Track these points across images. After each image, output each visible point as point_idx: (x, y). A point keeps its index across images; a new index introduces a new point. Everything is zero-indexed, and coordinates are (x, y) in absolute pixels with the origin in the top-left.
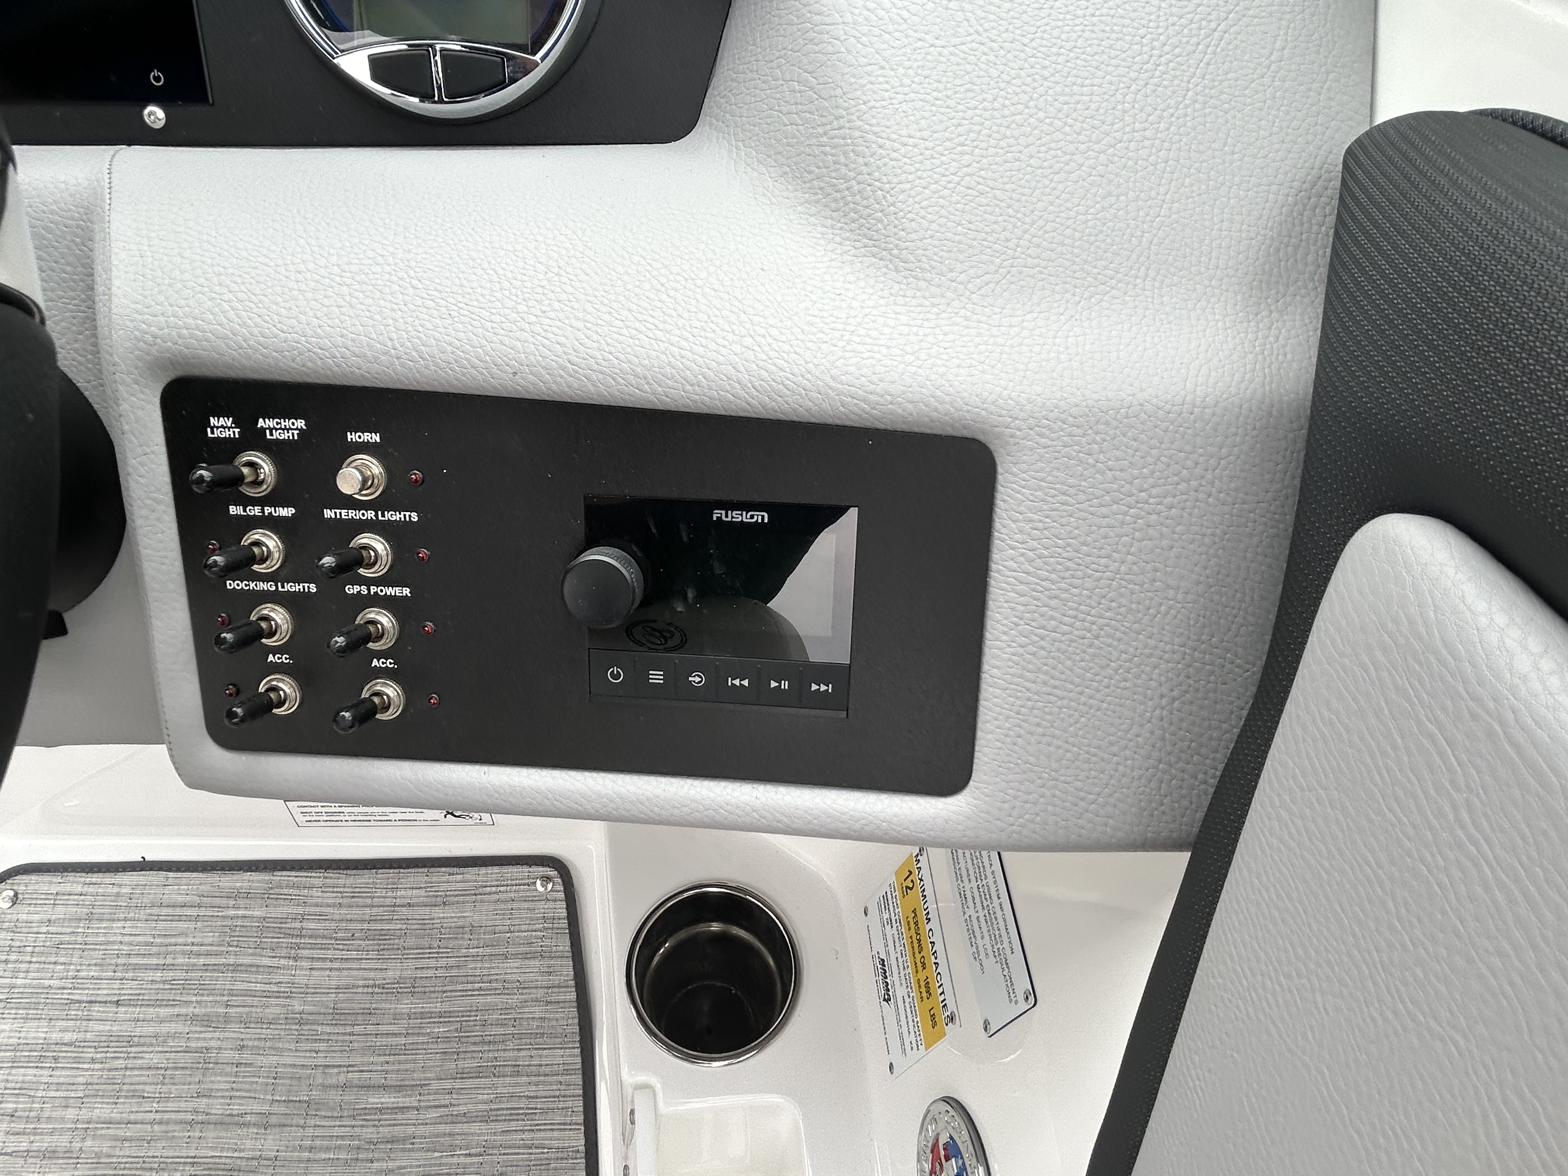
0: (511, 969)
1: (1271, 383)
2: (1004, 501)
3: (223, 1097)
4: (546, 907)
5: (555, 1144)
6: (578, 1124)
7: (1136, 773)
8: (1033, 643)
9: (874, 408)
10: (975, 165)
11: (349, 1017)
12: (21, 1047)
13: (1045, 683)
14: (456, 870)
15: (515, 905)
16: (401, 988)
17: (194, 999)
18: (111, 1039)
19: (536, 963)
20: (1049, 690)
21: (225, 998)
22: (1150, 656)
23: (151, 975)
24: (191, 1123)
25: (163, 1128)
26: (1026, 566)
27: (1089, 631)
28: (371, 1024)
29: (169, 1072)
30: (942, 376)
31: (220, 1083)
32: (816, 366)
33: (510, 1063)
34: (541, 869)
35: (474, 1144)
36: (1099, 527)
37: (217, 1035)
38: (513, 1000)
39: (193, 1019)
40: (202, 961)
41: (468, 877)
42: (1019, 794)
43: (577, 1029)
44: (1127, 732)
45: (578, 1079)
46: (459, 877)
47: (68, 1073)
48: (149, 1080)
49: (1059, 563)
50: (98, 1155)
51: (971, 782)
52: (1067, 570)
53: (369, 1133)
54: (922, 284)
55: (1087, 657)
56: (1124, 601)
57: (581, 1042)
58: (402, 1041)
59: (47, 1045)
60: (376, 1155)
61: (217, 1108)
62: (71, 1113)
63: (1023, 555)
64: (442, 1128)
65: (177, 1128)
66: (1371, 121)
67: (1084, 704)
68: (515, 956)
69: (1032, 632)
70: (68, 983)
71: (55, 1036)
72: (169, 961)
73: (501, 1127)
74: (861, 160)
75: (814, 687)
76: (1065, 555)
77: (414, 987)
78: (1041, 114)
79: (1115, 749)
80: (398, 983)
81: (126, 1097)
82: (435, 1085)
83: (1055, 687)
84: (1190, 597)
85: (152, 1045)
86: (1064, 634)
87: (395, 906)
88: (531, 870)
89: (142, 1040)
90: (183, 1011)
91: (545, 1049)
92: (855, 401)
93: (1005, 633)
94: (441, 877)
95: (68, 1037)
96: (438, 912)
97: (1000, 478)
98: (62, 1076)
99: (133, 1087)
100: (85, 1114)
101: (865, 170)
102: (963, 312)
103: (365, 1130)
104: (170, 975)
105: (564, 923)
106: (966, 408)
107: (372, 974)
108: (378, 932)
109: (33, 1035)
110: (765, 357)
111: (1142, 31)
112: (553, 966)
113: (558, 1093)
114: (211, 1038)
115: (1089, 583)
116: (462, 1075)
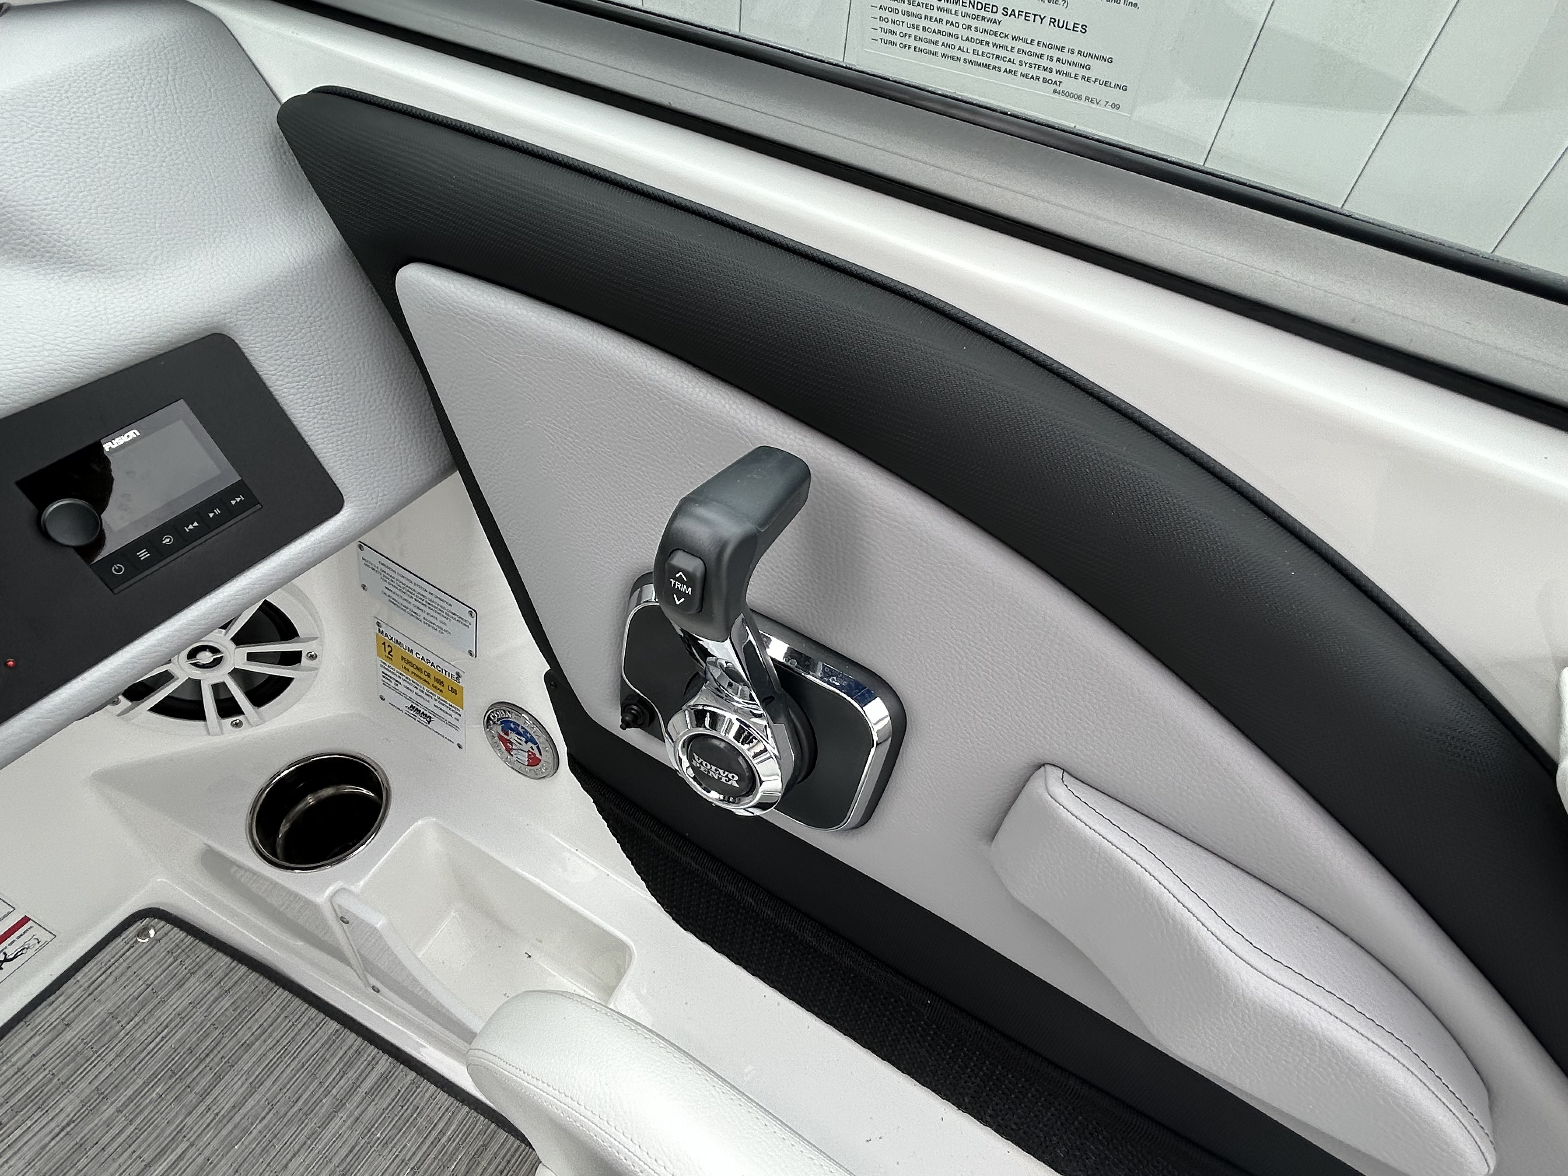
0: (178, 1001)
1: (325, 242)
2: (252, 355)
4: (162, 945)
5: (318, 1045)
6: (323, 1020)
7: (409, 445)
8: (318, 414)
9: (151, 345)
10: (97, 200)
11: (63, 1166)
13: (339, 429)
14: (52, 998)
15: (135, 968)
16: (89, 1106)
19: (192, 980)
20: (343, 431)
22: (372, 390)
26: (286, 380)
27: (338, 394)
28: (90, 1150)
30: (173, 311)
32: (101, 340)
33: (237, 1048)
34: (132, 928)
35: (260, 1111)
36: (304, 344)
38: (198, 1017)
41: (70, 991)
42: (368, 486)
43: (266, 981)
44: (390, 429)
45: (297, 1002)
46: (61, 999)
49: (300, 370)
51: (345, 497)
52: (305, 371)
54: (122, 273)
55: (347, 406)
56: (341, 371)
57: (277, 984)
58: (132, 1128)
63: (280, 375)
64: (225, 1131)
66: (280, 102)
67: (362, 428)
68: (170, 994)
69: (314, 409)
73: (268, 1083)
74: (28, 223)
75: (233, 502)
76: (299, 364)
77: (102, 1093)
78: (112, 159)
79: (391, 440)
80: (83, 1106)
82: (189, 1121)
83: (344, 428)
84: (368, 354)
86: (328, 402)
87: (19, 1070)
88: (122, 937)
91: (254, 1015)
92: (137, 346)
93: (302, 417)
94: (44, 1015)
96: (69, 1035)
97: (241, 346)
101: (34, 227)
102: (156, 277)
105: (190, 939)
106: (197, 321)
107: (53, 1125)
108: (25, 1098)
110: (66, 350)
111: (130, 94)
112: (207, 971)
113: (291, 1023)
115: (321, 372)
116: (207, 1092)
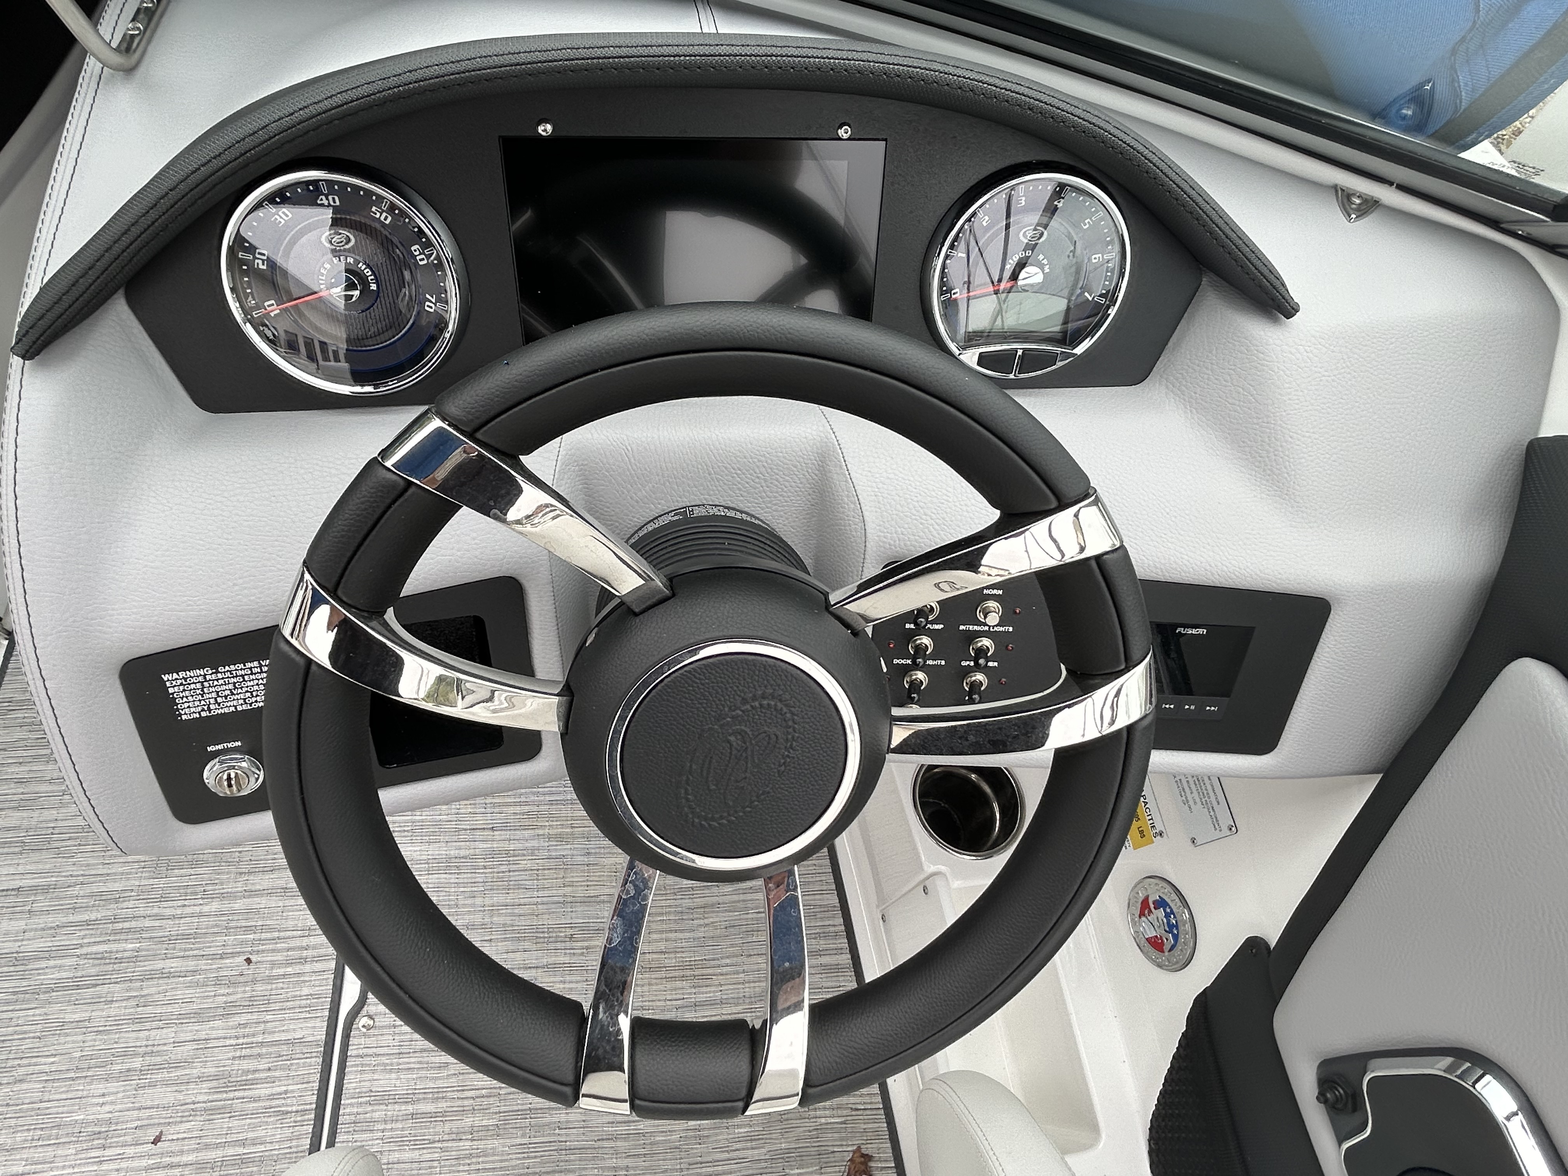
3: (581, 886)
5: (819, 903)
12: (431, 861)
17: (547, 824)
18: (492, 854)
21: (569, 822)
23: (511, 810)
24: (564, 903)
25: (545, 907)
29: (540, 872)
31: (575, 876)
37: (569, 846)
39: (550, 837)
40: (548, 798)
47: (469, 875)
48: (526, 878)
50: (504, 925)
51: (1276, 748)
53: (687, 902)
54: (1305, 515)
59: (449, 859)
60: (696, 916)
61: (580, 893)
62: (479, 901)
64: (736, 898)
65: (553, 906)
70: (453, 817)
71: (453, 853)
72: (523, 800)
81: (514, 889)
85: (524, 855)
89: (516, 852)
90: (541, 832)
95: (463, 853)
98: (465, 878)
99: (516, 883)
100: (488, 901)
103: (683, 901)
104: (526, 808)
109: (437, 852)
114: (564, 849)
